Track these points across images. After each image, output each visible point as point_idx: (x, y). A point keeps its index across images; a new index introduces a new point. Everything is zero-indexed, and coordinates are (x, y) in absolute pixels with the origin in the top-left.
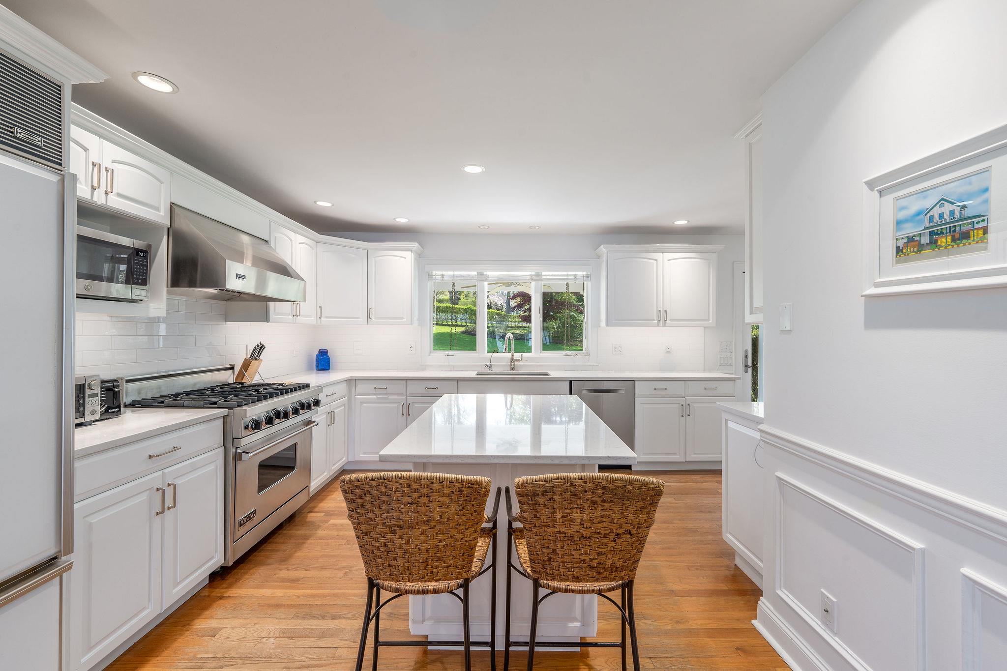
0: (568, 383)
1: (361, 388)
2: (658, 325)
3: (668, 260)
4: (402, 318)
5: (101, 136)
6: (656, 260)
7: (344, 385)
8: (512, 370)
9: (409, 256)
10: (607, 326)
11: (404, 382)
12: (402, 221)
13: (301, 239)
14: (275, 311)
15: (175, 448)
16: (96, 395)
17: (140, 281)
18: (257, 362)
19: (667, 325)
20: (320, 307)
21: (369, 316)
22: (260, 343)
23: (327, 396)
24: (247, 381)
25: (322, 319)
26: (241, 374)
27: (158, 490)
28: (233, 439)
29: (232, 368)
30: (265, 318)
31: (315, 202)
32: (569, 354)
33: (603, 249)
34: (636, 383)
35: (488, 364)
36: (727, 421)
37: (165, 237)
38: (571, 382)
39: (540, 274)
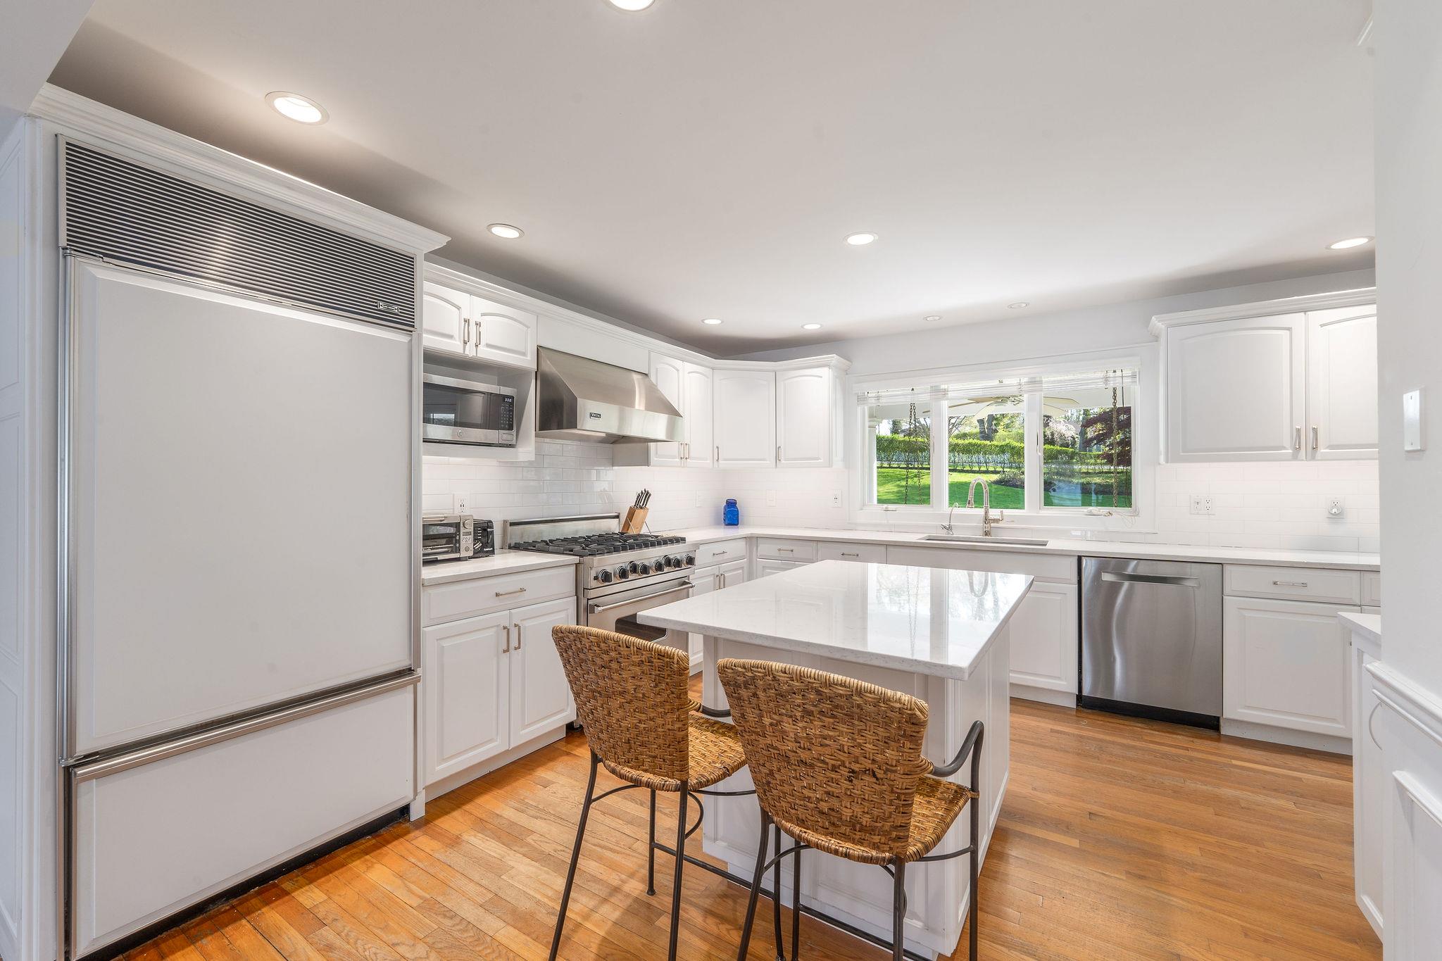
0: (1075, 560)
1: (764, 548)
2: (1295, 457)
3: (1322, 326)
4: (818, 459)
5: (471, 293)
6: (1289, 329)
7: (742, 544)
8: (986, 535)
9: (826, 373)
10: (1167, 462)
11: (815, 544)
12: (812, 327)
13: (689, 367)
14: (657, 453)
15: (522, 590)
16: (469, 534)
17: (507, 426)
18: (642, 511)
19: (1318, 455)
20: (718, 447)
21: (777, 458)
22: (645, 490)
23: (714, 554)
24: (633, 531)
25: (720, 461)
26: (627, 525)
27: (505, 628)
28: (584, 589)
29: (617, 517)
30: (646, 462)
31: (703, 321)
32: (1095, 512)
33: (1158, 323)
34: (1227, 568)
35: (946, 524)
36: (1361, 653)
37: (534, 381)
38: (1080, 559)
39: (1038, 379)
